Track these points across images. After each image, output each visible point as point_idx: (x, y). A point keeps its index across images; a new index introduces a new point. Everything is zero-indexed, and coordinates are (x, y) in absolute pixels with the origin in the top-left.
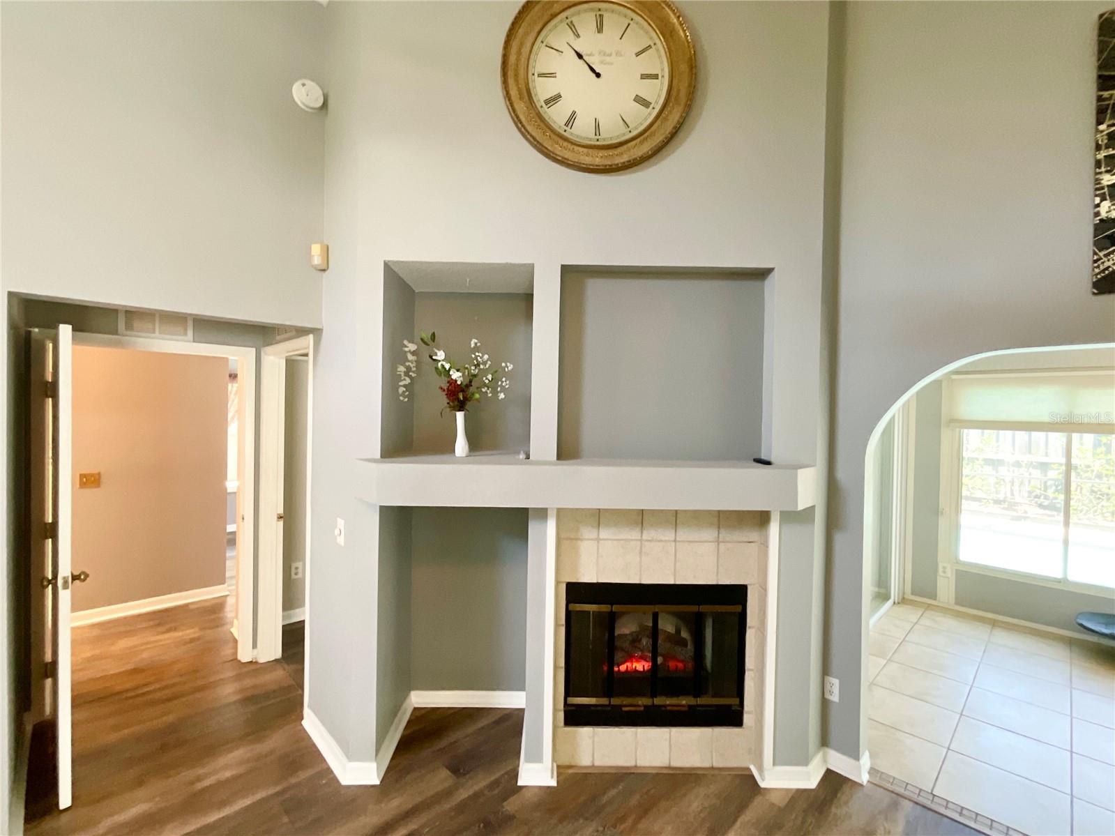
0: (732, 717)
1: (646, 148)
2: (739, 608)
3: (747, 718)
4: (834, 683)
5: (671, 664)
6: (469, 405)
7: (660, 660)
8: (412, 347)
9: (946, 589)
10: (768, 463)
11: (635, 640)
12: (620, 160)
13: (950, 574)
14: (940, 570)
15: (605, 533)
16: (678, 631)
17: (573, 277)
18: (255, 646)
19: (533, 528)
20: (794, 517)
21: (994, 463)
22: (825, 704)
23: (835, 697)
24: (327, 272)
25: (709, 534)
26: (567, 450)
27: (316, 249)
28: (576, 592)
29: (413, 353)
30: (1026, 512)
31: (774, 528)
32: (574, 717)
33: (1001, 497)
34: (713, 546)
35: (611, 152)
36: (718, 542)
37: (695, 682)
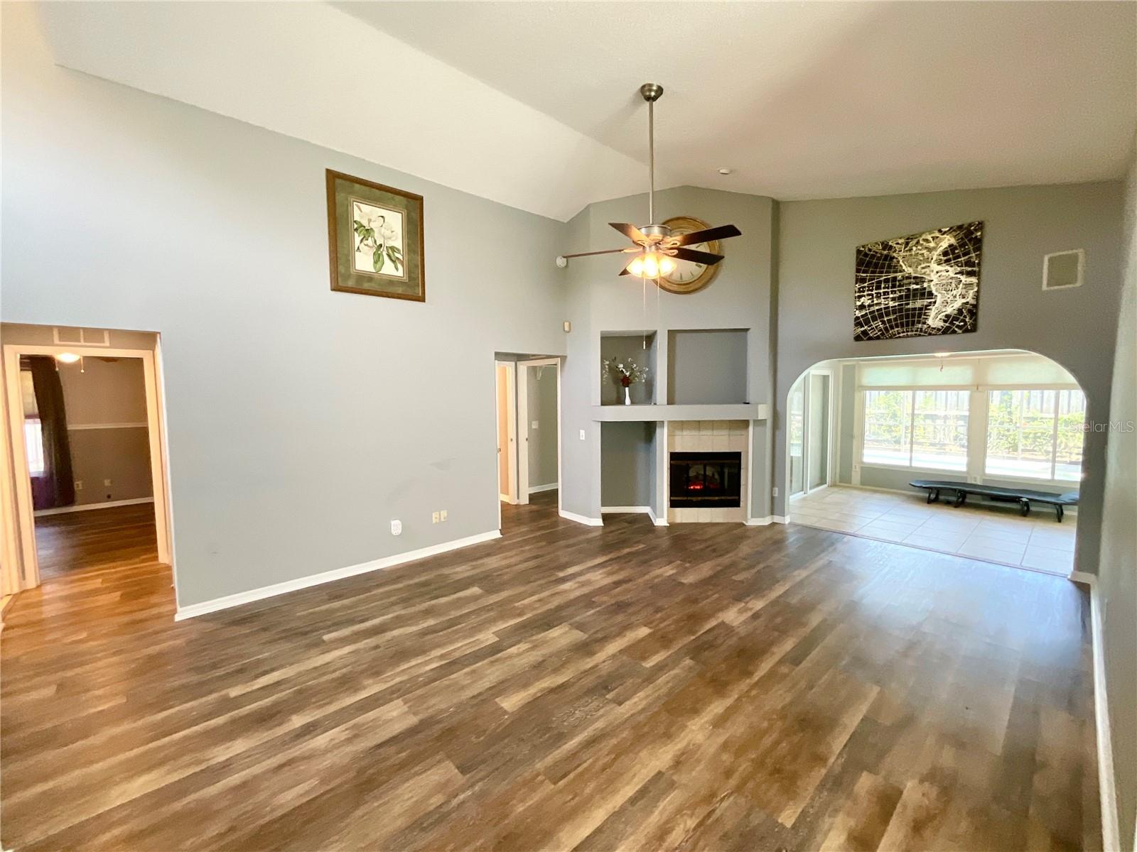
0: (735, 503)
1: (700, 285)
2: (738, 462)
3: (742, 504)
4: (776, 489)
5: (711, 486)
6: (631, 385)
7: (707, 484)
8: (608, 363)
9: (856, 477)
10: (748, 403)
11: (697, 477)
12: (690, 289)
13: (858, 469)
14: (854, 467)
15: (685, 433)
16: (713, 474)
17: (672, 334)
18: (518, 498)
19: (658, 431)
20: (760, 423)
21: (933, 417)
22: (773, 498)
23: (776, 495)
24: (570, 333)
25: (725, 432)
26: (671, 401)
27: (567, 324)
28: (674, 456)
29: (608, 365)
30: (951, 450)
31: (751, 428)
32: (673, 504)
33: (937, 441)
34: (727, 436)
35: (688, 286)
36: (729, 435)
37: (721, 491)
